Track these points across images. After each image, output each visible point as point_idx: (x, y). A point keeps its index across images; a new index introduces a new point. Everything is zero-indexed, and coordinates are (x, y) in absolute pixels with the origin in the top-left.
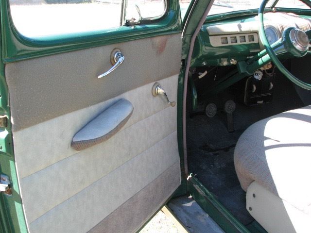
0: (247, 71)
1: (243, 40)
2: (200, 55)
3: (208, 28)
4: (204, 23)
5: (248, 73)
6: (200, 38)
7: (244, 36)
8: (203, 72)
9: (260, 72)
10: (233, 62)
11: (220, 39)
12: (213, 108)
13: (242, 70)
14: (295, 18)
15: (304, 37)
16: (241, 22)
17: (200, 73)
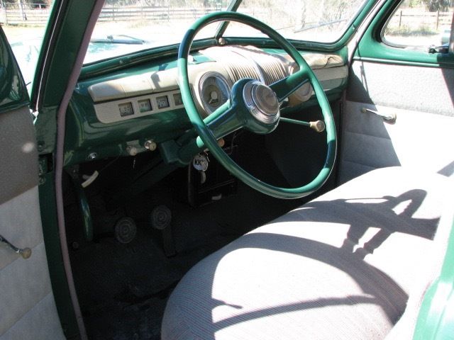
0: (178, 159)
1: (165, 104)
2: (81, 142)
3: (91, 88)
4: (80, 80)
5: (181, 162)
6: (76, 109)
7: (167, 96)
8: (91, 174)
9: (202, 158)
10: (150, 145)
11: (117, 108)
12: (129, 225)
13: (170, 158)
14: (258, 54)
15: (269, 96)
16: (160, 70)
17: (85, 177)
